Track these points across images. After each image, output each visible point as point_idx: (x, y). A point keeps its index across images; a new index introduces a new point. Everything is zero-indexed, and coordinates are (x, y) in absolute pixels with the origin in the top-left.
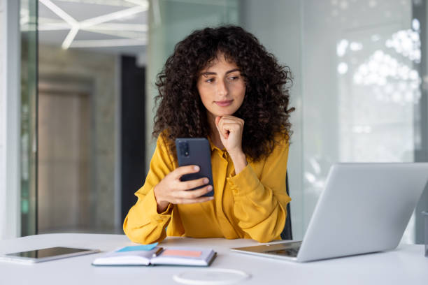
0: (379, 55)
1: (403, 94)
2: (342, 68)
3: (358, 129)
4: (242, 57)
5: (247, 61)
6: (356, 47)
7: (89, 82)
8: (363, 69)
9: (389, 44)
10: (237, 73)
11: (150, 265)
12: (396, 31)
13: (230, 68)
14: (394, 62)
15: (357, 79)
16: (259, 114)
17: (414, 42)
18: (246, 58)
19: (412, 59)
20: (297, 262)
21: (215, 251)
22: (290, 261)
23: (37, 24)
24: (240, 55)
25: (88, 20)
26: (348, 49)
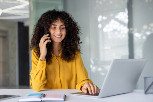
0: (113, 21)
2: (100, 26)
3: (106, 48)
4: (66, 20)
5: (68, 22)
6: (104, 18)
7: (6, 32)
8: (107, 26)
9: (116, 17)
10: (64, 26)
11: (41, 101)
12: (119, 12)
13: (62, 24)
14: (118, 24)
16: (71, 44)
18: (67, 20)
20: (98, 98)
21: (65, 95)
22: (96, 98)
24: (66, 19)
25: (5, 9)
26: (102, 19)
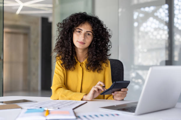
0: (151, 19)
1: (161, 35)
2: (136, 24)
6: (141, 15)
9: (156, 14)
15: (142, 29)
17: (166, 14)
19: (165, 21)
20: (135, 115)
23: (3, 3)
25: (27, 2)
26: (138, 16)
